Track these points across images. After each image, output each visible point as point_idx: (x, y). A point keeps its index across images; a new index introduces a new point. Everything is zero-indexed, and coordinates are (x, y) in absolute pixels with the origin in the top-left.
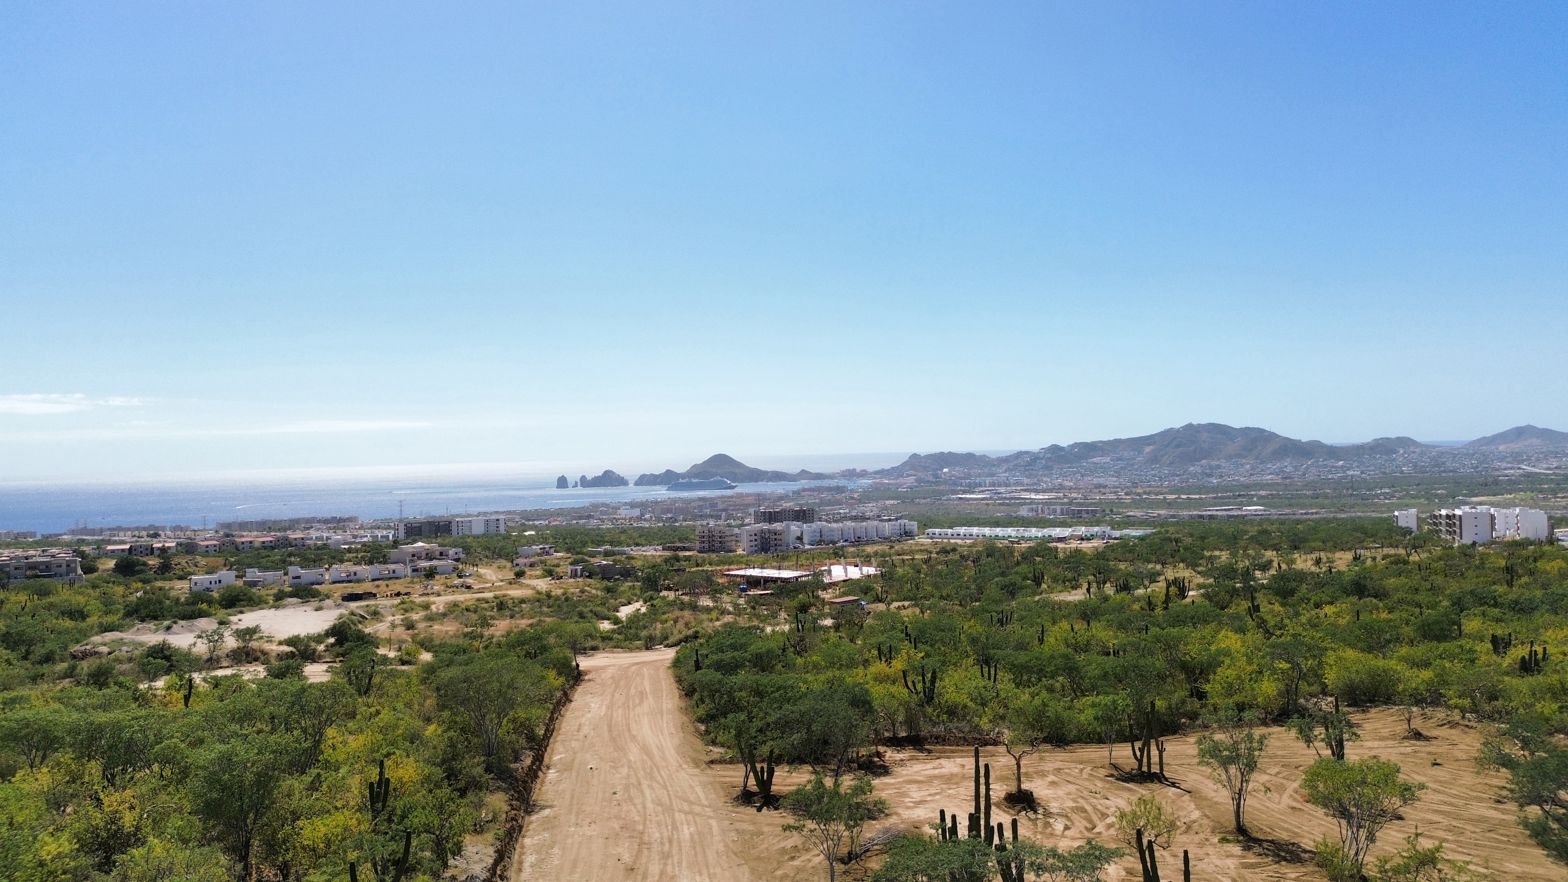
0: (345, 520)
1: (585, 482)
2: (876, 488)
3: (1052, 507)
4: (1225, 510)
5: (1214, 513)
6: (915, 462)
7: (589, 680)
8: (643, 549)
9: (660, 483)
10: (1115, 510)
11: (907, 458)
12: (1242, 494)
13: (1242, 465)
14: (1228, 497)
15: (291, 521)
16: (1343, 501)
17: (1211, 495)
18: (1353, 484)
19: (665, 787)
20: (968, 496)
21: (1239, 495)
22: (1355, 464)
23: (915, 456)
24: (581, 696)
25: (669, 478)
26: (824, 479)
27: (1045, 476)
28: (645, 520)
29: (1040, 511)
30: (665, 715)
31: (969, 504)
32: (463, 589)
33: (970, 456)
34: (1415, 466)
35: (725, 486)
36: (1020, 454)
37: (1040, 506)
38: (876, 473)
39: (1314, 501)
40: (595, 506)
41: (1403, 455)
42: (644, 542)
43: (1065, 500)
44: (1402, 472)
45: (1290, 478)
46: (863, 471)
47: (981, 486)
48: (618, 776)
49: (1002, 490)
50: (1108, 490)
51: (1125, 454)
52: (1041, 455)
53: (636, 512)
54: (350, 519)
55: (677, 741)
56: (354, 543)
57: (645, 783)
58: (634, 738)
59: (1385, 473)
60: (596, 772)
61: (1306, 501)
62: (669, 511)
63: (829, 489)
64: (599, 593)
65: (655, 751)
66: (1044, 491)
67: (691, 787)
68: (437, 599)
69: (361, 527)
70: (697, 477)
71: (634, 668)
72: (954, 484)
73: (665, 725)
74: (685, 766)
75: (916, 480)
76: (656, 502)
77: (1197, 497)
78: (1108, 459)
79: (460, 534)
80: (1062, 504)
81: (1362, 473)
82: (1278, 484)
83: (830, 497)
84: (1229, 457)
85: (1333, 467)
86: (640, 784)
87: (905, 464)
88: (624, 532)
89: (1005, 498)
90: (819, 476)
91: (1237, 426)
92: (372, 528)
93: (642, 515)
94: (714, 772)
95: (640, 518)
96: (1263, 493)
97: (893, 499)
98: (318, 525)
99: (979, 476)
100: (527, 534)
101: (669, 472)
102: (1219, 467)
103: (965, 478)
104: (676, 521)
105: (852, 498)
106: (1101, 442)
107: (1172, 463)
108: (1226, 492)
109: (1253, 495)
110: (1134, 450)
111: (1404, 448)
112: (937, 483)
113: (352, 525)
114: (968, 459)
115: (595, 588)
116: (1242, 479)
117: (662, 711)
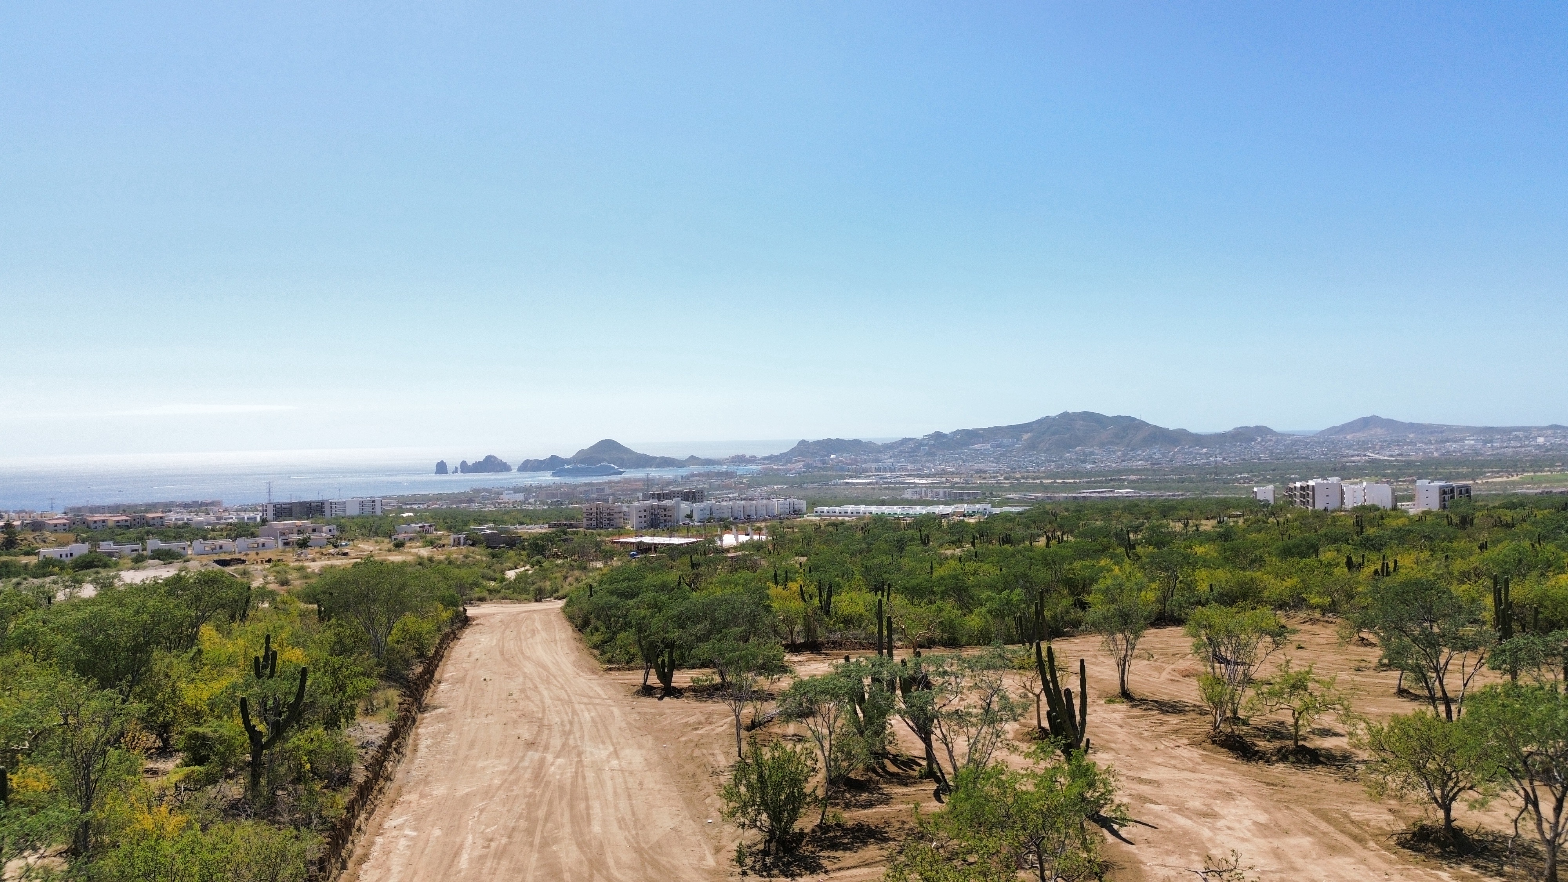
0: (207, 505)
1: (465, 468)
2: (765, 473)
3: (935, 490)
4: (1099, 492)
5: (1088, 495)
6: (804, 449)
7: (478, 624)
8: (528, 527)
9: (545, 469)
10: (994, 493)
11: (795, 445)
12: (1114, 478)
13: (1114, 452)
14: (1101, 482)
15: (147, 505)
16: (1207, 484)
17: (1085, 480)
18: (1217, 470)
19: (563, 688)
20: (854, 481)
21: (1111, 480)
22: (1218, 451)
23: (803, 442)
24: (468, 636)
25: (553, 464)
26: (713, 465)
27: (929, 462)
28: (530, 504)
29: (923, 494)
30: (559, 643)
31: (856, 489)
32: (340, 557)
33: (857, 442)
34: (1271, 453)
35: (612, 471)
36: (905, 441)
37: (924, 490)
38: (765, 459)
39: (1180, 484)
40: (477, 491)
41: (1260, 442)
42: (528, 521)
43: (948, 485)
44: (1259, 459)
45: (1158, 464)
46: (752, 457)
47: (867, 472)
48: (513, 683)
49: (888, 475)
50: (988, 475)
51: (1005, 441)
52: (925, 442)
53: (520, 497)
54: (212, 504)
55: (572, 658)
56: (218, 524)
57: (542, 688)
58: (528, 658)
59: (1244, 460)
60: (489, 682)
61: (1173, 485)
62: (554, 495)
63: (719, 474)
64: (484, 559)
65: (551, 666)
66: (928, 476)
67: (590, 687)
68: (312, 564)
69: (226, 510)
70: (583, 463)
71: (523, 615)
72: (841, 470)
73: (559, 649)
74: (581, 674)
75: (804, 466)
76: (540, 488)
77: (1072, 481)
78: (988, 447)
79: (334, 515)
80: (945, 488)
81: (1224, 459)
82: (1147, 470)
83: (719, 482)
84: (1102, 445)
85: (1198, 454)
86: (536, 687)
87: (793, 450)
88: (507, 513)
89: (891, 483)
90: (708, 462)
91: (1110, 415)
92: (237, 511)
93: (526, 499)
94: (612, 677)
95: (523, 503)
96: (1133, 477)
97: (782, 483)
98: (178, 509)
99: (865, 462)
100: (405, 515)
101: (554, 458)
102: (1092, 453)
103: (851, 464)
104: (562, 504)
105: (741, 483)
106: (982, 429)
107: (1048, 450)
108: (1099, 476)
109: (1124, 480)
110: (1012, 437)
111: (1261, 436)
112: (824, 469)
113: (215, 509)
114: (855, 445)
115: (480, 555)
116: (1114, 465)
117: (555, 640)
